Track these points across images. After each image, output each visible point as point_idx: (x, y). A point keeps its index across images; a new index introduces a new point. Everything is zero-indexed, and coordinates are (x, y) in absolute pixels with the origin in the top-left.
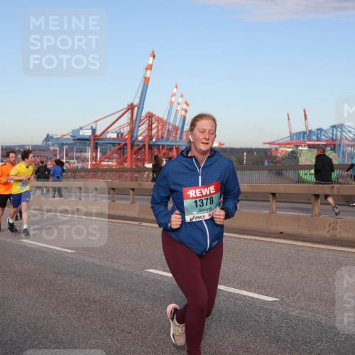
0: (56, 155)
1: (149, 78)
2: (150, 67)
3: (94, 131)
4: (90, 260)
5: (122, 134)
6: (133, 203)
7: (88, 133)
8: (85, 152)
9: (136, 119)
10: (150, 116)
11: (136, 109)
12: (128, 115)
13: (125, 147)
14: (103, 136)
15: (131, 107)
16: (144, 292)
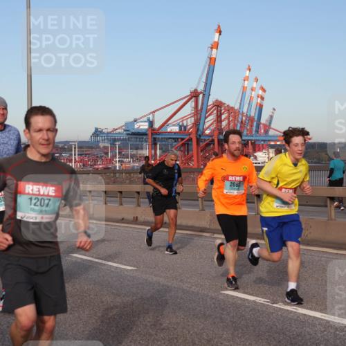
0: (107, 153)
1: (215, 59)
2: (215, 46)
3: (151, 123)
4: (155, 279)
5: (185, 127)
6: (203, 210)
7: (144, 126)
8: (142, 149)
9: (202, 109)
10: (218, 105)
11: (201, 96)
12: (191, 104)
13: (190, 143)
14: (163, 130)
15: (195, 95)
16: (221, 318)
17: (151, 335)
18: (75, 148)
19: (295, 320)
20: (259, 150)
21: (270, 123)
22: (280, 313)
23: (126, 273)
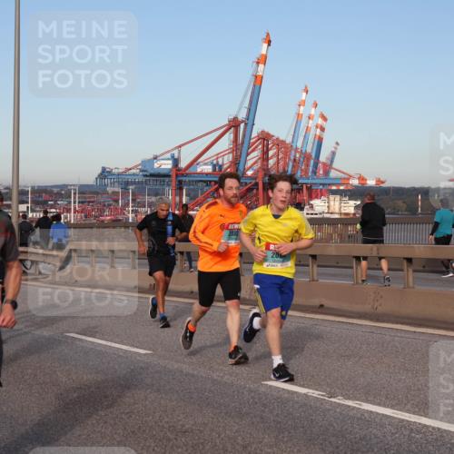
0: (117, 201)
1: (262, 77)
2: (262, 60)
3: (176, 162)
5: (221, 167)
7: (167, 165)
9: (243, 143)
10: (265, 138)
11: (242, 126)
12: (229, 137)
14: (191, 170)
15: (234, 124)
16: (262, 417)
17: (169, 440)
18: (75, 194)
19: (358, 419)
20: (317, 197)
21: (332, 162)
22: (338, 410)
23: (138, 358)
